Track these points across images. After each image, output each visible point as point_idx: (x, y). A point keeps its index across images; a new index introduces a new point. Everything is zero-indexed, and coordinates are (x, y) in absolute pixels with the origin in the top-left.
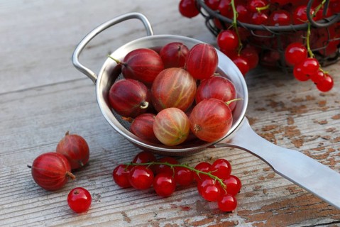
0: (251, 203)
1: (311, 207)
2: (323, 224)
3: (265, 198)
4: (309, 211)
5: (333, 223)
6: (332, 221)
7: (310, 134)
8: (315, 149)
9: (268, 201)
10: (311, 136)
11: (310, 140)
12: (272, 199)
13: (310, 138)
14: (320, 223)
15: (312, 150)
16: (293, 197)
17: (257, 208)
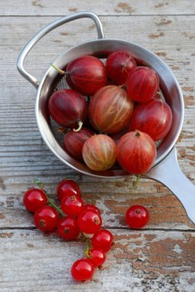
0: (119, 194)
1: (172, 210)
2: (180, 230)
3: (134, 191)
4: (170, 214)
5: (189, 230)
6: (188, 228)
7: (191, 130)
8: (191, 148)
9: (135, 195)
10: (191, 133)
11: (189, 137)
12: (139, 194)
13: (189, 134)
14: (177, 228)
15: (188, 148)
16: (158, 195)
17: (123, 200)
